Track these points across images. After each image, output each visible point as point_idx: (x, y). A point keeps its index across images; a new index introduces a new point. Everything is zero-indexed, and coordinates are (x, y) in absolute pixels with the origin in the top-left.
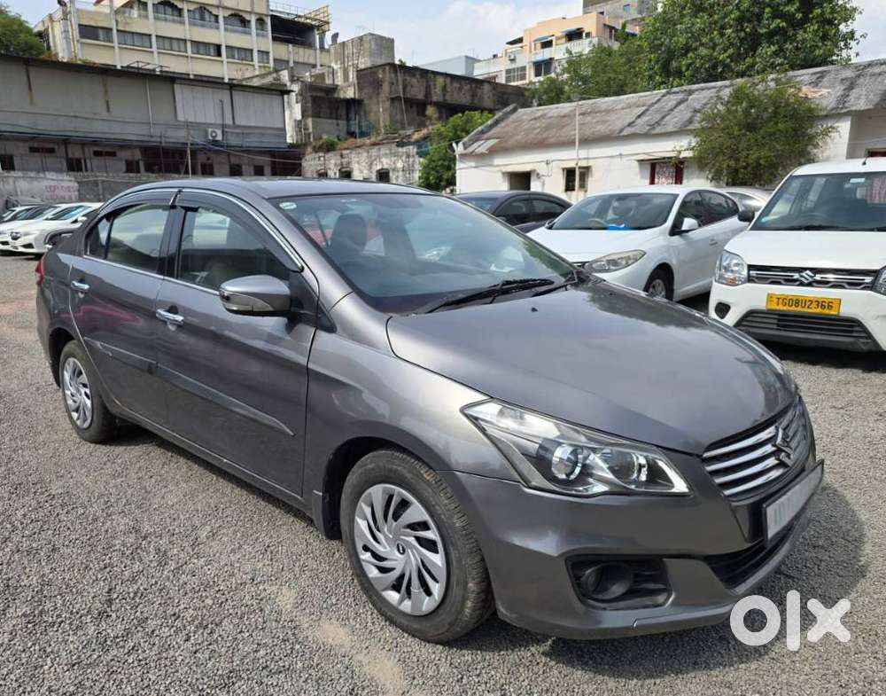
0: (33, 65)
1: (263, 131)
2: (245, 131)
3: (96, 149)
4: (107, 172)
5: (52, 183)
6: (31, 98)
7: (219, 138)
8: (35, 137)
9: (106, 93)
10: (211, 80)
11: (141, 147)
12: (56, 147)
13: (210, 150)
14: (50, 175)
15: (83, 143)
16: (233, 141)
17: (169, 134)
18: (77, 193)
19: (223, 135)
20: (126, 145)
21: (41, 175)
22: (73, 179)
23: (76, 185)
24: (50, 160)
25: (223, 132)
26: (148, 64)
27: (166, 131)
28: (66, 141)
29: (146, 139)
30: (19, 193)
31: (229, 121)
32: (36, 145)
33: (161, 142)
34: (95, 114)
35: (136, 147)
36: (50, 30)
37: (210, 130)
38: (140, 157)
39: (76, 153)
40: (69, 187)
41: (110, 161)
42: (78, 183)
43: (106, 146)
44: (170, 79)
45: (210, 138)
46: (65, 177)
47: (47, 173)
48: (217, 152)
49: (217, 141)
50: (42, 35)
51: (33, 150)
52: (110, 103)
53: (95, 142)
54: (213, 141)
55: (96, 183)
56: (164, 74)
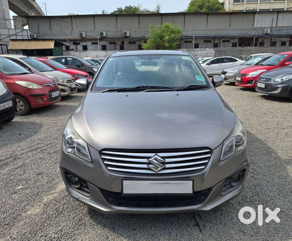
0: (210, 15)
1: (289, 28)
2: (280, 29)
3: (223, 40)
4: (225, 47)
5: (207, 51)
6: (207, 25)
7: (269, 32)
8: (205, 38)
9: (230, 21)
10: (262, 11)
11: (238, 38)
12: (211, 40)
13: (264, 37)
14: (207, 49)
15: (220, 38)
16: (275, 33)
17: (249, 33)
18: (214, 54)
19: (271, 31)
20: (233, 38)
21: (205, 49)
22: (214, 50)
23: (214, 52)
24: (209, 44)
25: (271, 30)
26: (250, 8)
27: (248, 32)
28: (214, 38)
29: (241, 35)
30: (198, 55)
31: (274, 25)
32: (206, 40)
33: (246, 36)
34: (225, 28)
35: (236, 38)
36: (225, 2)
37: (265, 30)
38: (238, 41)
39: (217, 41)
40: (212, 53)
41: (226, 43)
42: (215, 51)
43: (227, 38)
44: (253, 13)
45: (265, 32)
46: (212, 49)
47: (206, 48)
48: (267, 38)
49: (268, 33)
50: (223, 4)
51: (205, 41)
52: (231, 24)
53: (223, 37)
54: (266, 33)
55: (220, 51)
56: (247, 11)
